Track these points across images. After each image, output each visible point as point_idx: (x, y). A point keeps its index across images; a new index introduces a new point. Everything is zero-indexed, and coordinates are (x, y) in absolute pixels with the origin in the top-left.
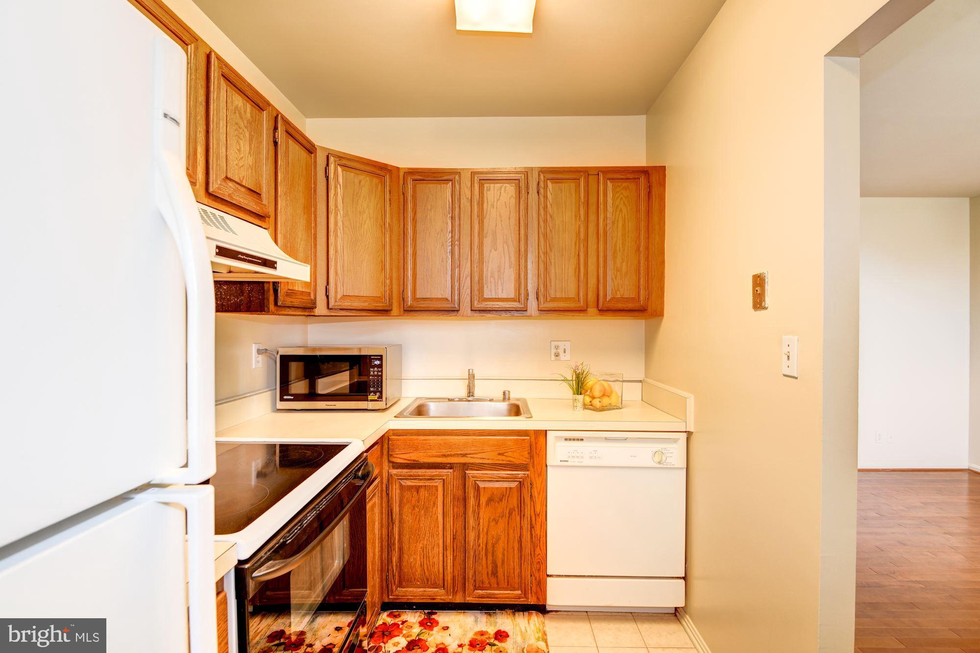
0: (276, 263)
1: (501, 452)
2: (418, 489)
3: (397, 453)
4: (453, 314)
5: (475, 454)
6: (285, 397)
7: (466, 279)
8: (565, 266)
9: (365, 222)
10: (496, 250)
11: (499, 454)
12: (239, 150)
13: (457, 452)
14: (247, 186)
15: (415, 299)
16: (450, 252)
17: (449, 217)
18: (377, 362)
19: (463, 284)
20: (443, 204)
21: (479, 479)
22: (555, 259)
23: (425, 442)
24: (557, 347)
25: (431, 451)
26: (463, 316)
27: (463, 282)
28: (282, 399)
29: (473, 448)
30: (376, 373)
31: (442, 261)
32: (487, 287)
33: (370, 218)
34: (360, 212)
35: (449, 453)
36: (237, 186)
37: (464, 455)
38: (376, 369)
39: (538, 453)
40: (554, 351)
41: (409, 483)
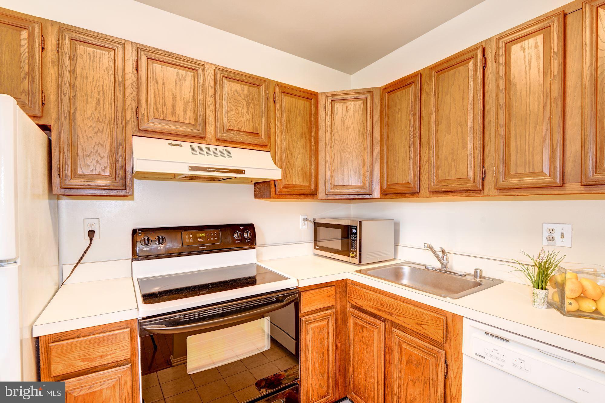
0: (244, 170)
1: (419, 322)
2: (363, 327)
3: (352, 296)
4: (416, 196)
5: (399, 316)
6: (316, 247)
7: (425, 164)
8: (529, 135)
9: (350, 134)
10: (450, 134)
11: (417, 324)
12: (238, 113)
13: (386, 310)
14: (245, 130)
15: (389, 185)
16: (412, 144)
17: (412, 114)
18: (354, 231)
19: (423, 170)
20: (407, 105)
21: (401, 339)
22: (515, 130)
23: (367, 294)
24: (551, 231)
25: (370, 302)
26: (423, 197)
27: (423, 167)
28: (315, 248)
29: (397, 311)
30: (354, 238)
31: (406, 152)
32: (442, 170)
33: (354, 130)
34: (347, 128)
35: (381, 308)
36: (238, 132)
37: (391, 314)
38: (354, 235)
39: (455, 336)
40: (546, 234)
41: (358, 321)
